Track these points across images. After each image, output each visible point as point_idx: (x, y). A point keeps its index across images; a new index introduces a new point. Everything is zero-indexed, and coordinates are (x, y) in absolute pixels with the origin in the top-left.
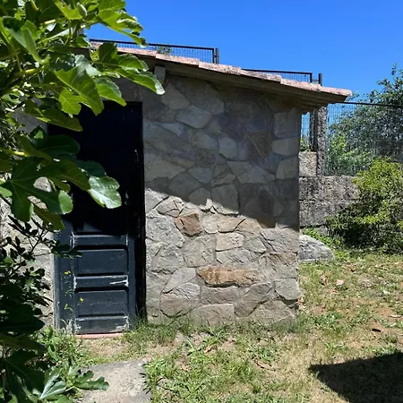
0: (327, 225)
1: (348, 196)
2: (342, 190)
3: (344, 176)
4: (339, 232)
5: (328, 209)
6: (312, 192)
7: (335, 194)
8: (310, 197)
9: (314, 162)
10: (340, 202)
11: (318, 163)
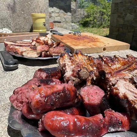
0: (79, 22)
1: (84, 14)
2: (82, 13)
3: (83, 9)
4: (81, 24)
5: (79, 18)
6: (75, 13)
7: (81, 14)
8: (74, 15)
9: (75, 5)
10: (82, 16)
11: (76, 5)
